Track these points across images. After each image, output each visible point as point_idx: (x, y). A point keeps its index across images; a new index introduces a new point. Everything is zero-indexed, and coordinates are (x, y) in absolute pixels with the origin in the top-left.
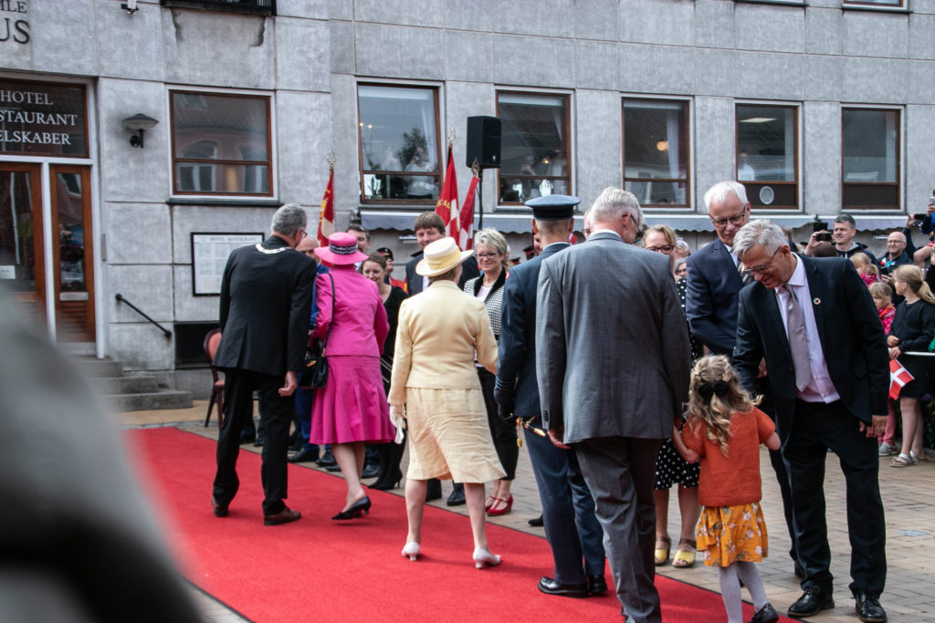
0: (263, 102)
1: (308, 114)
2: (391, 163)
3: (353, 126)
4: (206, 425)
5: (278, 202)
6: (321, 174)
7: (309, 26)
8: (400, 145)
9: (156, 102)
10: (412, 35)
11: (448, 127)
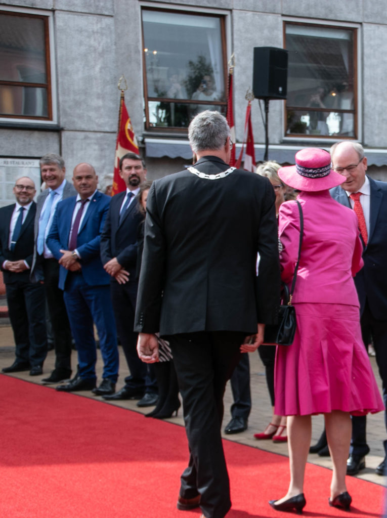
1: (89, 37)
2: (177, 91)
3: (137, 52)
5: (58, 126)
6: (103, 98)
11: (235, 56)
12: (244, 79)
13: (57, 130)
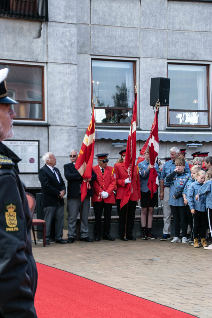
0: (40, 69)
1: (64, 76)
3: (88, 83)
5: (47, 124)
6: (71, 108)
7: (66, 27)
10: (122, 32)
11: (141, 83)
12: (145, 95)
13: (47, 126)
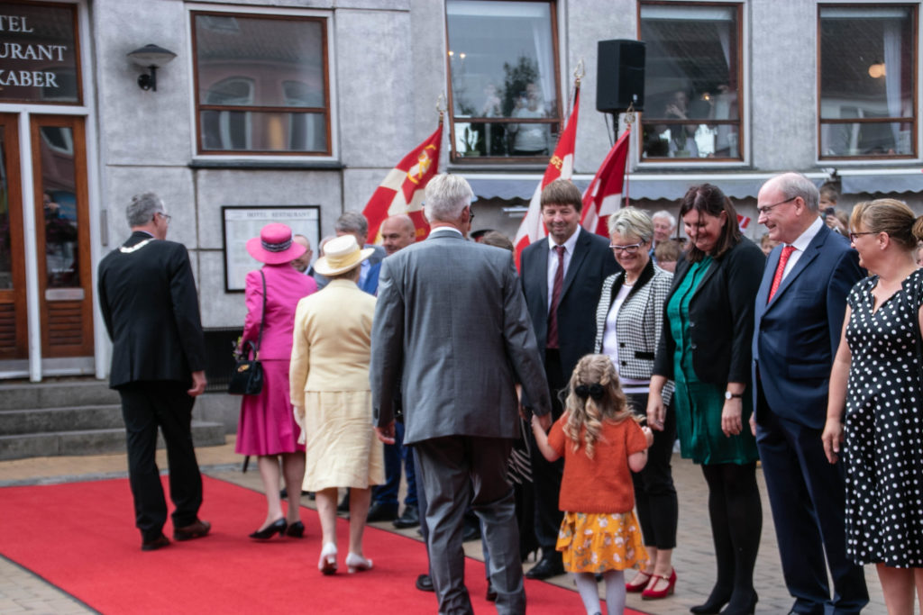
0: (317, 26)
1: (378, 41)
3: (439, 56)
4: (245, 469)
5: (339, 163)
8: (501, 79)
9: (173, 29)
11: (571, 54)
13: (338, 169)
